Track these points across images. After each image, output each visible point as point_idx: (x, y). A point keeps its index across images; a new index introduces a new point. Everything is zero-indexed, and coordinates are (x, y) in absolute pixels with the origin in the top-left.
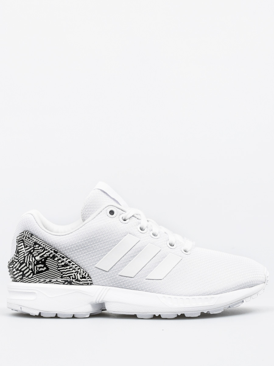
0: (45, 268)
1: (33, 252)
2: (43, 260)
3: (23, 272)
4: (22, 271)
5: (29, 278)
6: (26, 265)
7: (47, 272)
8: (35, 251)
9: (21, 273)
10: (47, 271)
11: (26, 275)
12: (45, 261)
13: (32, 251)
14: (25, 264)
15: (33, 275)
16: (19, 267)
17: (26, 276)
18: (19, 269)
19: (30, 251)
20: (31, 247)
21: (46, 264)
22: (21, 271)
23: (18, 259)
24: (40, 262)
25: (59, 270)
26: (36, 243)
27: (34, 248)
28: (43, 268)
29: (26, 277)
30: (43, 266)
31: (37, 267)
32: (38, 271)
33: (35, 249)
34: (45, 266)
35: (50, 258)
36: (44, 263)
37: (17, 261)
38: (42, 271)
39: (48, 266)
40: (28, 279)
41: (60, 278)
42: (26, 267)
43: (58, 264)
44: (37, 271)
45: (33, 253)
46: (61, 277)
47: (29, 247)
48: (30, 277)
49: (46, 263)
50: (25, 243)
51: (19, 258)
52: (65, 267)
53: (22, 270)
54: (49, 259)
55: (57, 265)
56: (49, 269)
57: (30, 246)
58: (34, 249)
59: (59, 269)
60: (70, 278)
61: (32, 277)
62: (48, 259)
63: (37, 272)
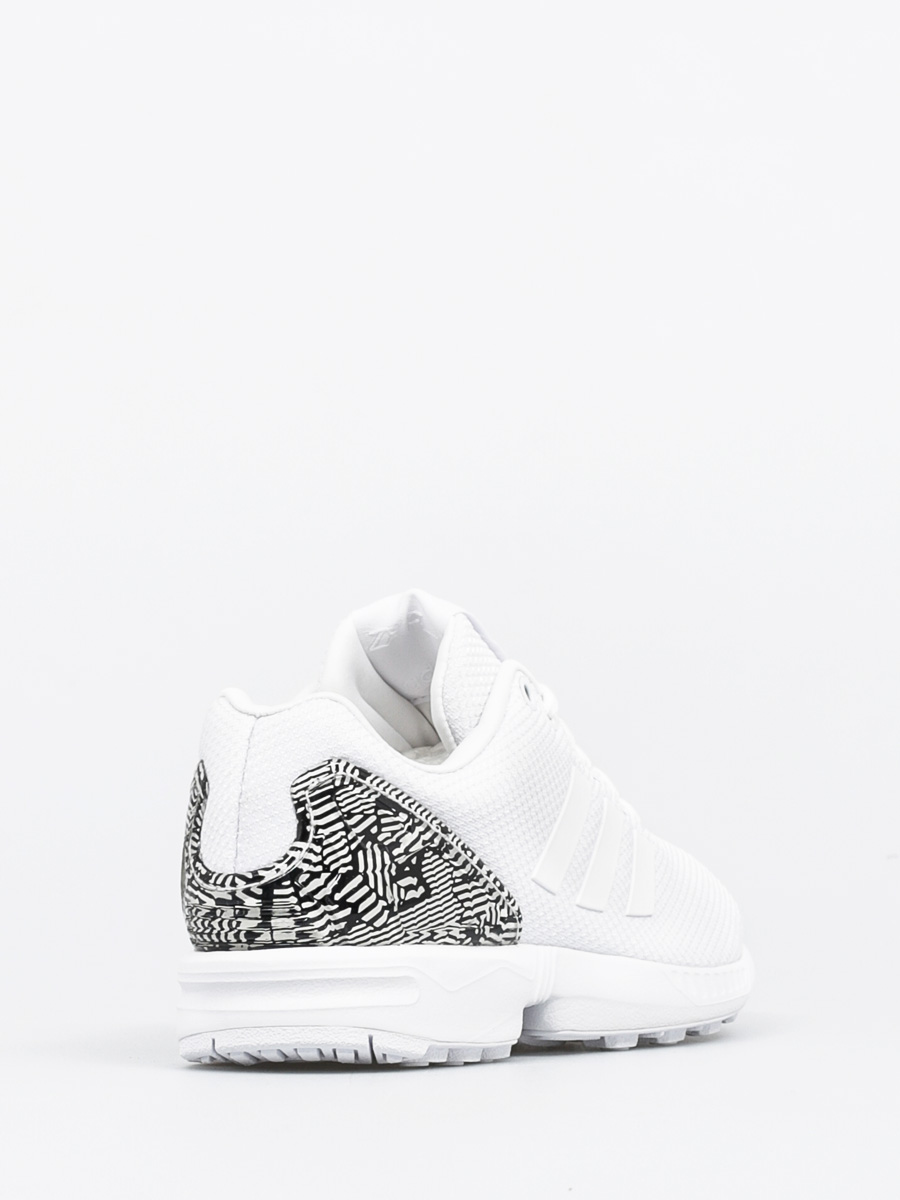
0: (421, 890)
1: (379, 832)
2: (414, 861)
3: (355, 906)
4: (350, 905)
5: (376, 929)
6: (365, 882)
7: (428, 904)
8: (383, 829)
9: (348, 911)
10: (427, 901)
11: (366, 918)
12: (419, 865)
13: (374, 830)
14: (359, 879)
15: (389, 917)
16: (337, 889)
17: (363, 922)
18: (338, 897)
19: (366, 831)
20: (366, 817)
21: (425, 876)
22: (343, 904)
23: (321, 863)
24: (407, 869)
25: (456, 895)
26: (383, 803)
27: (379, 817)
28: (415, 888)
29: (364, 925)
30: (414, 881)
31: (399, 887)
32: (403, 900)
33: (383, 821)
34: (422, 882)
35: (431, 853)
36: (416, 871)
37: (319, 868)
38: (414, 901)
39: (428, 881)
40: (371, 931)
41: (457, 922)
42: (365, 889)
43: (451, 873)
44: (401, 900)
45: (380, 838)
46: (458, 918)
47: (362, 816)
48: (377, 924)
49: (423, 870)
50: (342, 801)
51: (324, 858)
52: (469, 883)
53: (348, 900)
54: (429, 858)
55: (449, 876)
56: (433, 892)
57: (361, 813)
58: (377, 823)
59: (456, 890)
60: (480, 921)
61: (385, 925)
62: (426, 855)
63: (399, 903)
